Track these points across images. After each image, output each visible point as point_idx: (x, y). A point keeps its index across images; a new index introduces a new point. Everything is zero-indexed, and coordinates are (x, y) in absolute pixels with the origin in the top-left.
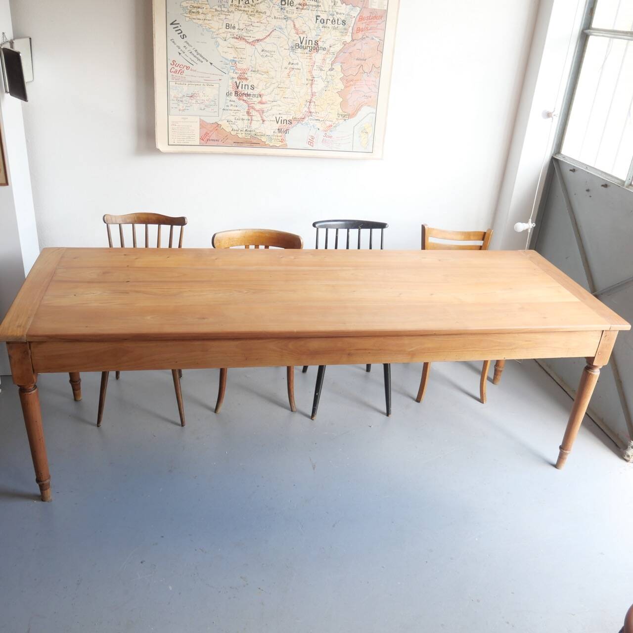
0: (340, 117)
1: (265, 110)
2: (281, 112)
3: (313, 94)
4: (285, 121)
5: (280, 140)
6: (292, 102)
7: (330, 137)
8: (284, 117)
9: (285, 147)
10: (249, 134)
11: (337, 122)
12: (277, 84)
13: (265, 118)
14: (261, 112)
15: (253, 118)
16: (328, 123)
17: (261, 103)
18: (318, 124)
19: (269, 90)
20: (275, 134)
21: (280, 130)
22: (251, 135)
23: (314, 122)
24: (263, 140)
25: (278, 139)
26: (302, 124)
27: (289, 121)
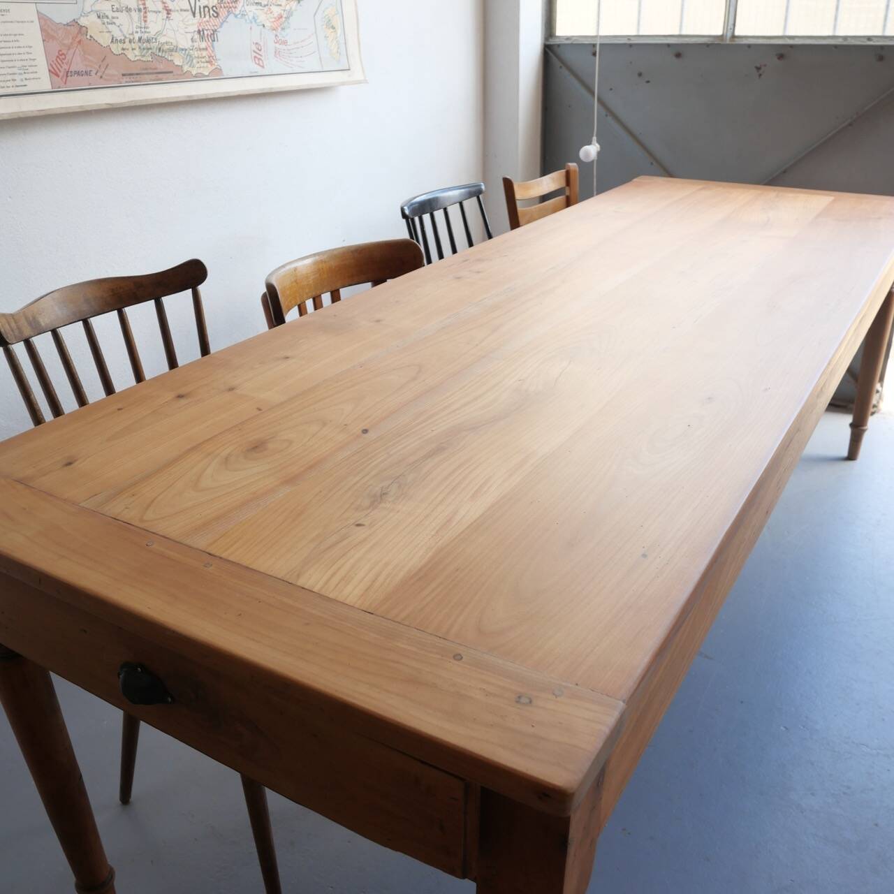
4: (207, 9)
5: (207, 59)
7: (285, 43)
9: (217, 75)
10: (148, 49)
11: (288, 8)
13: (171, 6)
16: (276, 11)
18: (262, 16)
20: (196, 45)
21: (202, 33)
22: (150, 51)
23: (253, 8)
24: (178, 62)
25: (203, 58)
26: (236, 16)
27: (212, 8)
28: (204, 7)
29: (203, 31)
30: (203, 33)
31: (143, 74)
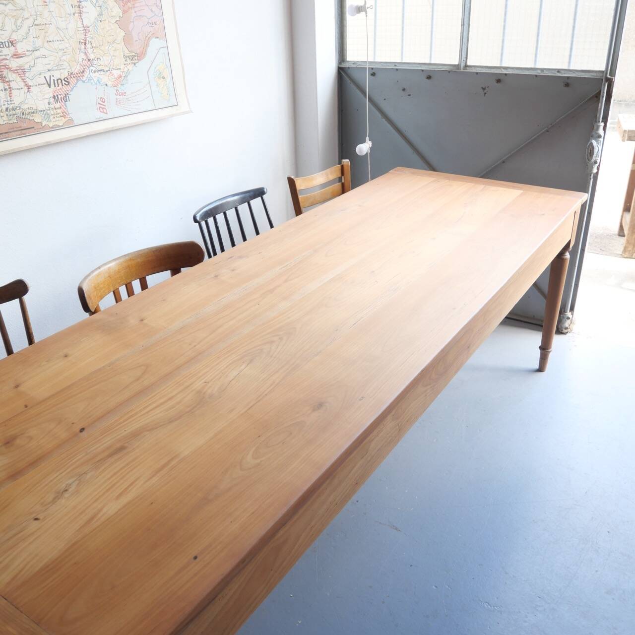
0: (129, 61)
1: (26, 67)
2: (49, 67)
3: (86, 30)
4: (59, 81)
5: (61, 114)
6: (61, 47)
7: (124, 94)
8: (57, 75)
9: (70, 124)
10: (14, 115)
11: (126, 70)
12: (31, 20)
13: (30, 83)
14: (21, 72)
15: (12, 84)
16: (116, 73)
17: (16, 56)
18: (105, 78)
19: (23, 32)
20: (52, 106)
21: (56, 98)
22: (16, 116)
23: (97, 74)
24: (37, 120)
25: (58, 114)
26: (84, 82)
27: (64, 79)
28: (57, 80)
29: (57, 95)
30: (58, 97)
31: (10, 132)
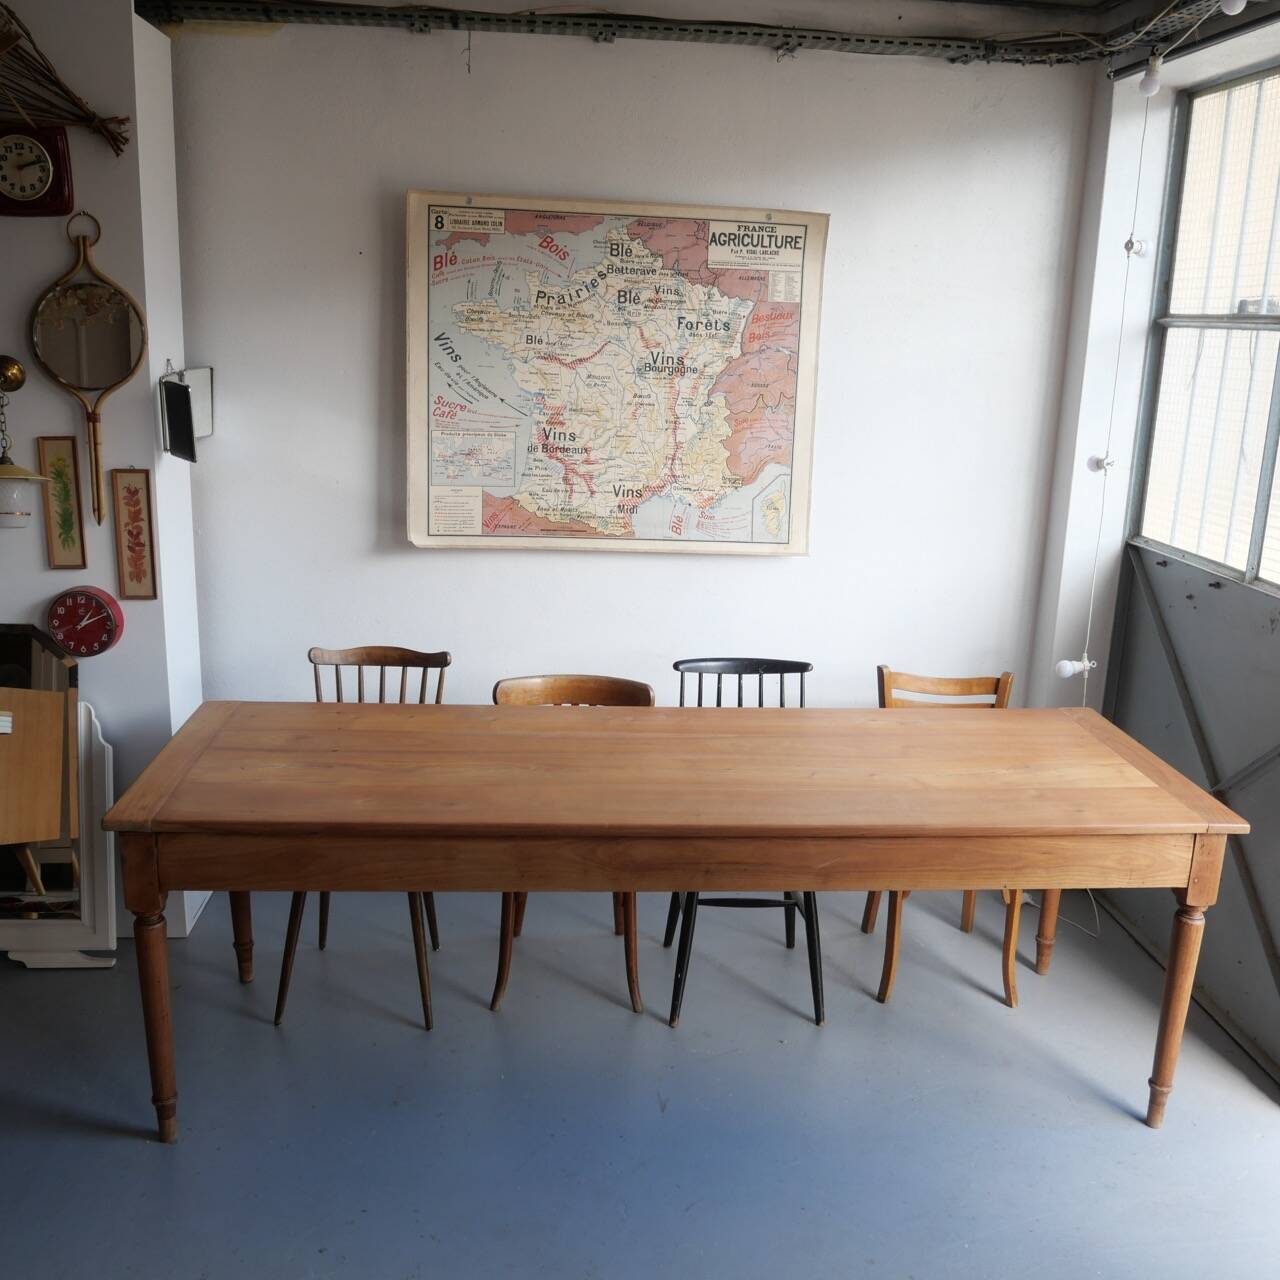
0: (728, 484)
1: (596, 473)
2: (622, 477)
3: (678, 446)
4: (630, 492)
5: (623, 525)
6: (641, 459)
8: (629, 485)
9: (629, 536)
10: (568, 515)
11: (722, 492)
12: (614, 431)
13: (595, 488)
14: (589, 477)
15: (575, 487)
17: (587, 462)
18: (689, 497)
19: (601, 441)
20: (614, 515)
21: (621, 507)
22: (570, 516)
23: (681, 492)
24: (592, 525)
25: (619, 524)
26: (660, 497)
27: (636, 491)
28: (628, 490)
29: (623, 505)
30: (624, 507)
31: (559, 531)
